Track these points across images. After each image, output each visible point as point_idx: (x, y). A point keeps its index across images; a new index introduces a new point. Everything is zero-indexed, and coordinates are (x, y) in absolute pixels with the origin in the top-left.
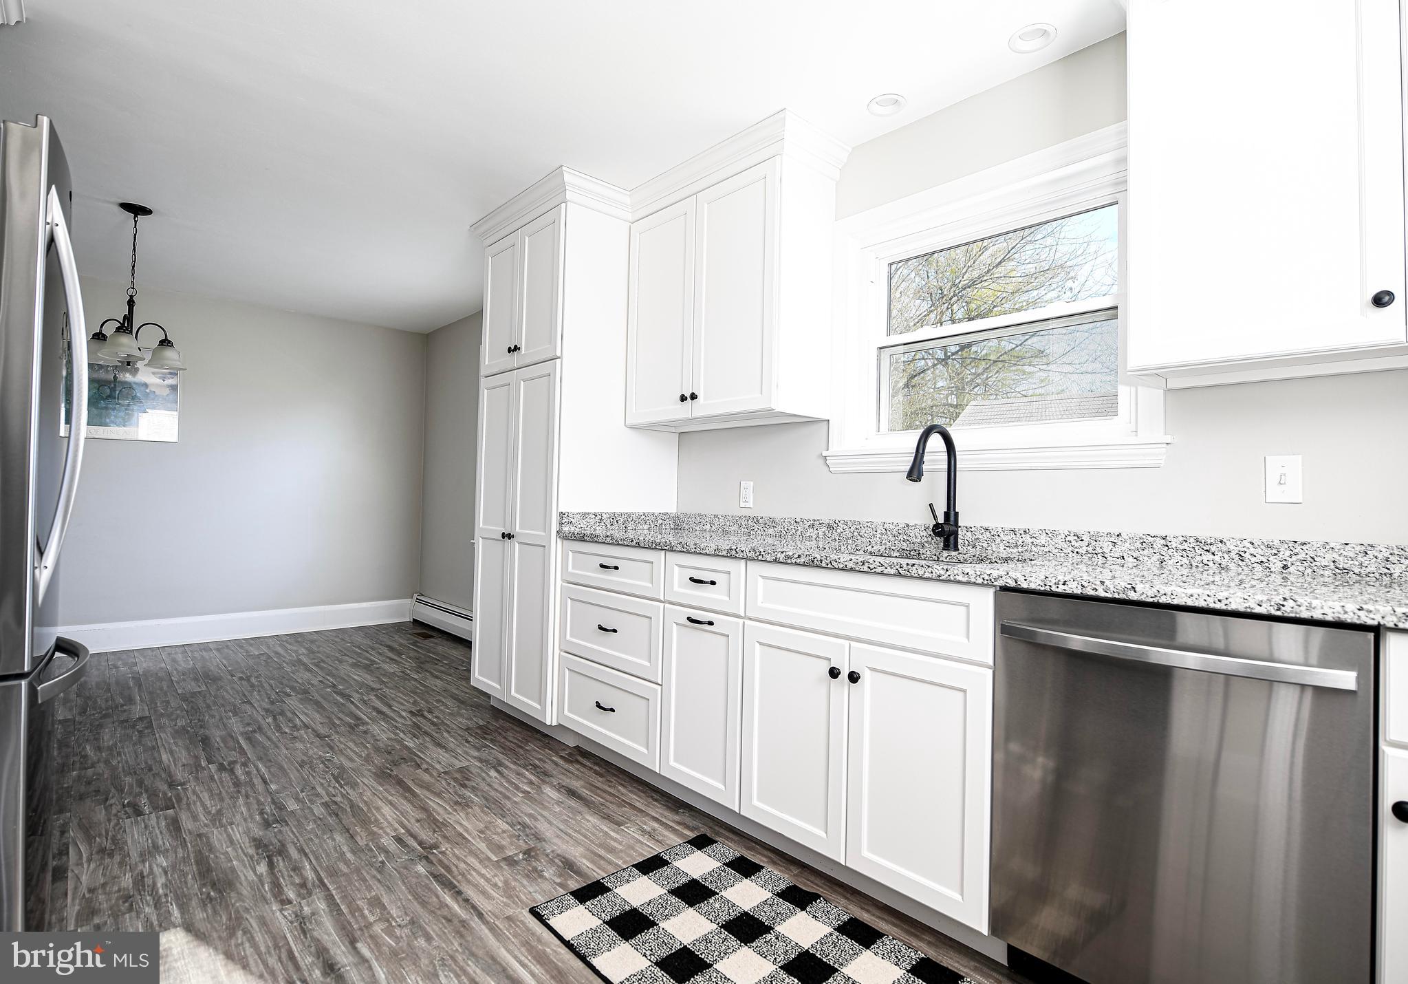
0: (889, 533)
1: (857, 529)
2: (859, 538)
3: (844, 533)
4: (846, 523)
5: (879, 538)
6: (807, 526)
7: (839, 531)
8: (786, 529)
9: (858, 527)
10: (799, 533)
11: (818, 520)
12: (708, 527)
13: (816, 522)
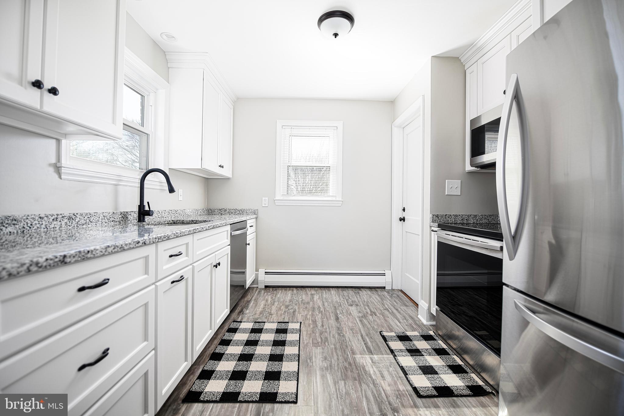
0: (105, 218)
1: (88, 218)
2: (90, 223)
3: (81, 221)
4: (81, 215)
5: (101, 221)
6: (51, 220)
7: (77, 221)
9: (89, 216)
10: (43, 226)
11: (61, 214)
13: (59, 216)
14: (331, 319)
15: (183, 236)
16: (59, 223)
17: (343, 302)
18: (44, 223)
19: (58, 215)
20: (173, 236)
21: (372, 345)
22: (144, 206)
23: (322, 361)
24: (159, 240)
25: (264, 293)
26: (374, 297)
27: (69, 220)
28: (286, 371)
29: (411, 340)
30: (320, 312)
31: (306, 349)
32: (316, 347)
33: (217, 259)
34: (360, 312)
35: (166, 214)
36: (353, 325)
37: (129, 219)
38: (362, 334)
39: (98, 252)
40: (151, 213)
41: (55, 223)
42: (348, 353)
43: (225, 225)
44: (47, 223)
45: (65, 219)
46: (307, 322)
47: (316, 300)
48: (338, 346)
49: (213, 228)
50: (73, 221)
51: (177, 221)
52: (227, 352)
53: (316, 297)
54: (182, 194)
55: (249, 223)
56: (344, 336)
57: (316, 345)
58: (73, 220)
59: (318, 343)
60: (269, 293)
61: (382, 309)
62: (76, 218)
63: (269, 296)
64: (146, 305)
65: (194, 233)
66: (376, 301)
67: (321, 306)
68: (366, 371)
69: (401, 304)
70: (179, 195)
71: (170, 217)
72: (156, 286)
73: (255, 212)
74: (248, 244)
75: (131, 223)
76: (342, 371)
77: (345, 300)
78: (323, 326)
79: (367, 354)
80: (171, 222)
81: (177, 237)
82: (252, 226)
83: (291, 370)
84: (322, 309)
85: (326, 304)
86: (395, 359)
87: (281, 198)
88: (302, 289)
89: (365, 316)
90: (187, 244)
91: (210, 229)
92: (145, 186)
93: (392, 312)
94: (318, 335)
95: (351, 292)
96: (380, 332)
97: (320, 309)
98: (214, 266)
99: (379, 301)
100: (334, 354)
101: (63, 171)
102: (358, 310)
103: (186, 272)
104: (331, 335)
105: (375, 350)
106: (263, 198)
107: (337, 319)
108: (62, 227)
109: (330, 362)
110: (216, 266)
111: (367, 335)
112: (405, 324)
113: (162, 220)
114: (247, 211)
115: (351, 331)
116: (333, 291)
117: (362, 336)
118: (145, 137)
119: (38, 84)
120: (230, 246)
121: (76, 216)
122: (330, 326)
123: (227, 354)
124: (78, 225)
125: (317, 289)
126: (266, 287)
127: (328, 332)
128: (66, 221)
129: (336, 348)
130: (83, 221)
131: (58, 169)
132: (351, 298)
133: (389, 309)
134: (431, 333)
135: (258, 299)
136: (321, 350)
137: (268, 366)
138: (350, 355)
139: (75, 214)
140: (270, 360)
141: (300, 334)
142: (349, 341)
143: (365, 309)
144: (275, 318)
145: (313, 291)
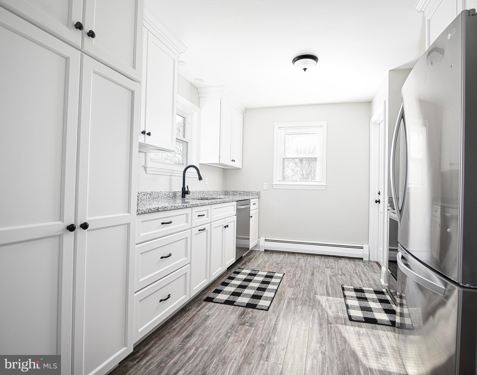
14: (308, 274)
15: (205, 205)
16: (146, 197)
17: (322, 265)
19: (145, 192)
20: (200, 205)
21: (332, 292)
22: (185, 188)
23: (291, 295)
24: (193, 206)
25: (263, 255)
26: (350, 265)
28: (266, 296)
29: (364, 292)
30: (301, 269)
31: (283, 288)
32: (291, 288)
33: (226, 223)
34: (332, 272)
35: (198, 194)
36: (323, 279)
37: (177, 196)
38: (327, 285)
39: (169, 208)
40: (189, 193)
41: (144, 196)
42: (312, 294)
43: (232, 201)
44: (141, 197)
46: (289, 274)
47: (301, 262)
48: (306, 289)
49: (223, 203)
51: (204, 198)
52: (231, 283)
53: (302, 260)
54: (207, 181)
55: (252, 202)
56: (313, 284)
57: (290, 286)
58: (151, 195)
59: (293, 286)
60: (267, 255)
61: (352, 272)
63: (266, 257)
64: (187, 238)
65: (211, 204)
66: (350, 267)
67: (303, 266)
68: (320, 303)
69: (371, 271)
70: (206, 181)
71: (200, 196)
72: (191, 231)
73: (258, 194)
74: (251, 217)
75: (178, 198)
76: (303, 301)
77: (324, 264)
78: (300, 277)
79: (325, 296)
80: (200, 198)
81: (202, 205)
82: (255, 204)
83: (269, 296)
84: (303, 268)
85: (308, 265)
86: (345, 300)
87: (278, 183)
88: (293, 254)
89: (335, 275)
90: (208, 210)
91: (222, 203)
92: (186, 176)
93: (360, 275)
94: (294, 281)
95: (332, 260)
96: (342, 285)
97: (302, 268)
98: (224, 227)
99: (352, 267)
100: (302, 293)
101: (147, 169)
102: (332, 271)
103: (207, 227)
104: (304, 283)
105: (332, 294)
106: (264, 183)
107: (313, 274)
109: (296, 296)
110: (225, 227)
111: (331, 286)
112: (365, 283)
113: (195, 197)
114: (252, 193)
115: (319, 283)
116: (317, 258)
117: (327, 286)
118: (185, 144)
119: (143, 133)
120: (236, 216)
121: (153, 193)
122: (305, 278)
123: (231, 284)
124: (154, 198)
125: (304, 255)
126: (266, 251)
127: (302, 281)
129: (304, 290)
130: (155, 196)
131: (145, 168)
132: (330, 263)
133: (358, 273)
134: (384, 290)
135: (257, 258)
136: (293, 290)
137: (255, 292)
138: (312, 295)
140: (257, 290)
141: (281, 280)
142: (315, 288)
143: (338, 271)
144: (267, 269)
145: (301, 257)
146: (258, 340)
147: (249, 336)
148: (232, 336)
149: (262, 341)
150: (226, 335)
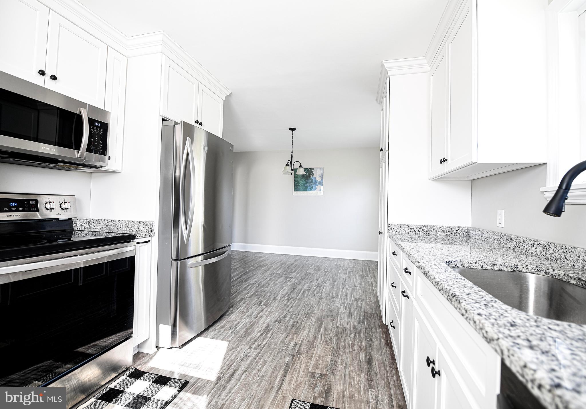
4: (556, 247)
6: (530, 244)
8: (518, 245)
9: (565, 251)
11: (537, 241)
12: (480, 237)
13: (535, 242)
16: (535, 250)
18: (525, 245)
27: (544, 249)
41: (533, 248)
44: (527, 247)
45: (540, 247)
50: (547, 252)
58: (547, 250)
62: (550, 249)
108: (537, 255)
121: (550, 246)
128: (541, 249)
139: (549, 244)
146: (304, 359)
147: (313, 362)
148: (329, 361)
149: (300, 357)
150: (335, 363)
